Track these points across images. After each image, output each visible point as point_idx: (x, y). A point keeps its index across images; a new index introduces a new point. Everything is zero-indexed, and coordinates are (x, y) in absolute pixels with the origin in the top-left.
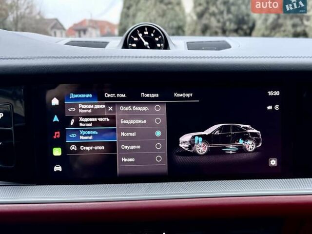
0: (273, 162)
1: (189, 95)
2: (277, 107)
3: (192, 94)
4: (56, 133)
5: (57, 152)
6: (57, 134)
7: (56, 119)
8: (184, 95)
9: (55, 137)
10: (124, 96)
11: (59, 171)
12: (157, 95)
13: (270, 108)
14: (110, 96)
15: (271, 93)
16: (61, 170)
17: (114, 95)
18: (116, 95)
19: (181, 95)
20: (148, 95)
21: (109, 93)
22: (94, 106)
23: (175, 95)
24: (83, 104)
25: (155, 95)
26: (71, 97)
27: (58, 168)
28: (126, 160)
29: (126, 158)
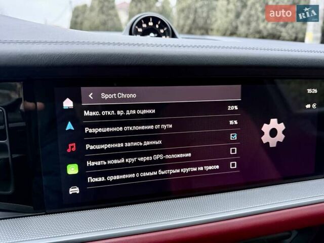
2: (314, 106)
4: (70, 145)
5: (73, 169)
6: (72, 147)
7: (70, 126)
9: (69, 151)
11: (76, 193)
13: (308, 106)
15: (310, 91)
27: (75, 190)
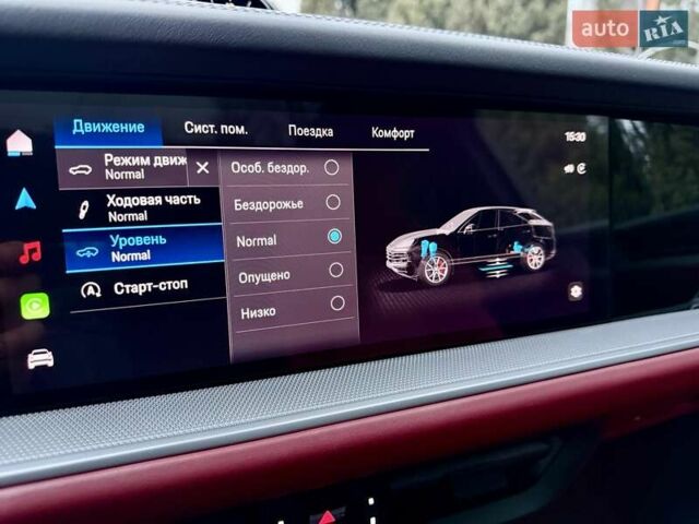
0: (576, 292)
1: (407, 134)
2: (581, 168)
3: (412, 131)
4: (27, 246)
5: (35, 306)
6: (32, 251)
7: (25, 200)
8: (395, 134)
9: (24, 260)
10: (241, 130)
11: (46, 366)
12: (331, 133)
13: (569, 169)
14: (198, 129)
15: (570, 136)
16: (51, 364)
17: (212, 126)
18: (217, 128)
19: (387, 134)
20: (305, 132)
21: (197, 123)
22: (152, 161)
23: (374, 132)
24: (116, 153)
25: (324, 132)
26: (75, 131)
27: (42, 358)
28: (254, 314)
29: (252, 309)
